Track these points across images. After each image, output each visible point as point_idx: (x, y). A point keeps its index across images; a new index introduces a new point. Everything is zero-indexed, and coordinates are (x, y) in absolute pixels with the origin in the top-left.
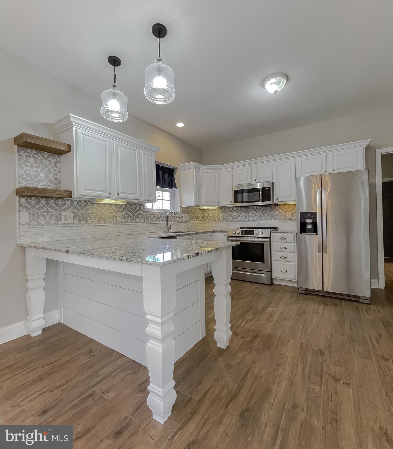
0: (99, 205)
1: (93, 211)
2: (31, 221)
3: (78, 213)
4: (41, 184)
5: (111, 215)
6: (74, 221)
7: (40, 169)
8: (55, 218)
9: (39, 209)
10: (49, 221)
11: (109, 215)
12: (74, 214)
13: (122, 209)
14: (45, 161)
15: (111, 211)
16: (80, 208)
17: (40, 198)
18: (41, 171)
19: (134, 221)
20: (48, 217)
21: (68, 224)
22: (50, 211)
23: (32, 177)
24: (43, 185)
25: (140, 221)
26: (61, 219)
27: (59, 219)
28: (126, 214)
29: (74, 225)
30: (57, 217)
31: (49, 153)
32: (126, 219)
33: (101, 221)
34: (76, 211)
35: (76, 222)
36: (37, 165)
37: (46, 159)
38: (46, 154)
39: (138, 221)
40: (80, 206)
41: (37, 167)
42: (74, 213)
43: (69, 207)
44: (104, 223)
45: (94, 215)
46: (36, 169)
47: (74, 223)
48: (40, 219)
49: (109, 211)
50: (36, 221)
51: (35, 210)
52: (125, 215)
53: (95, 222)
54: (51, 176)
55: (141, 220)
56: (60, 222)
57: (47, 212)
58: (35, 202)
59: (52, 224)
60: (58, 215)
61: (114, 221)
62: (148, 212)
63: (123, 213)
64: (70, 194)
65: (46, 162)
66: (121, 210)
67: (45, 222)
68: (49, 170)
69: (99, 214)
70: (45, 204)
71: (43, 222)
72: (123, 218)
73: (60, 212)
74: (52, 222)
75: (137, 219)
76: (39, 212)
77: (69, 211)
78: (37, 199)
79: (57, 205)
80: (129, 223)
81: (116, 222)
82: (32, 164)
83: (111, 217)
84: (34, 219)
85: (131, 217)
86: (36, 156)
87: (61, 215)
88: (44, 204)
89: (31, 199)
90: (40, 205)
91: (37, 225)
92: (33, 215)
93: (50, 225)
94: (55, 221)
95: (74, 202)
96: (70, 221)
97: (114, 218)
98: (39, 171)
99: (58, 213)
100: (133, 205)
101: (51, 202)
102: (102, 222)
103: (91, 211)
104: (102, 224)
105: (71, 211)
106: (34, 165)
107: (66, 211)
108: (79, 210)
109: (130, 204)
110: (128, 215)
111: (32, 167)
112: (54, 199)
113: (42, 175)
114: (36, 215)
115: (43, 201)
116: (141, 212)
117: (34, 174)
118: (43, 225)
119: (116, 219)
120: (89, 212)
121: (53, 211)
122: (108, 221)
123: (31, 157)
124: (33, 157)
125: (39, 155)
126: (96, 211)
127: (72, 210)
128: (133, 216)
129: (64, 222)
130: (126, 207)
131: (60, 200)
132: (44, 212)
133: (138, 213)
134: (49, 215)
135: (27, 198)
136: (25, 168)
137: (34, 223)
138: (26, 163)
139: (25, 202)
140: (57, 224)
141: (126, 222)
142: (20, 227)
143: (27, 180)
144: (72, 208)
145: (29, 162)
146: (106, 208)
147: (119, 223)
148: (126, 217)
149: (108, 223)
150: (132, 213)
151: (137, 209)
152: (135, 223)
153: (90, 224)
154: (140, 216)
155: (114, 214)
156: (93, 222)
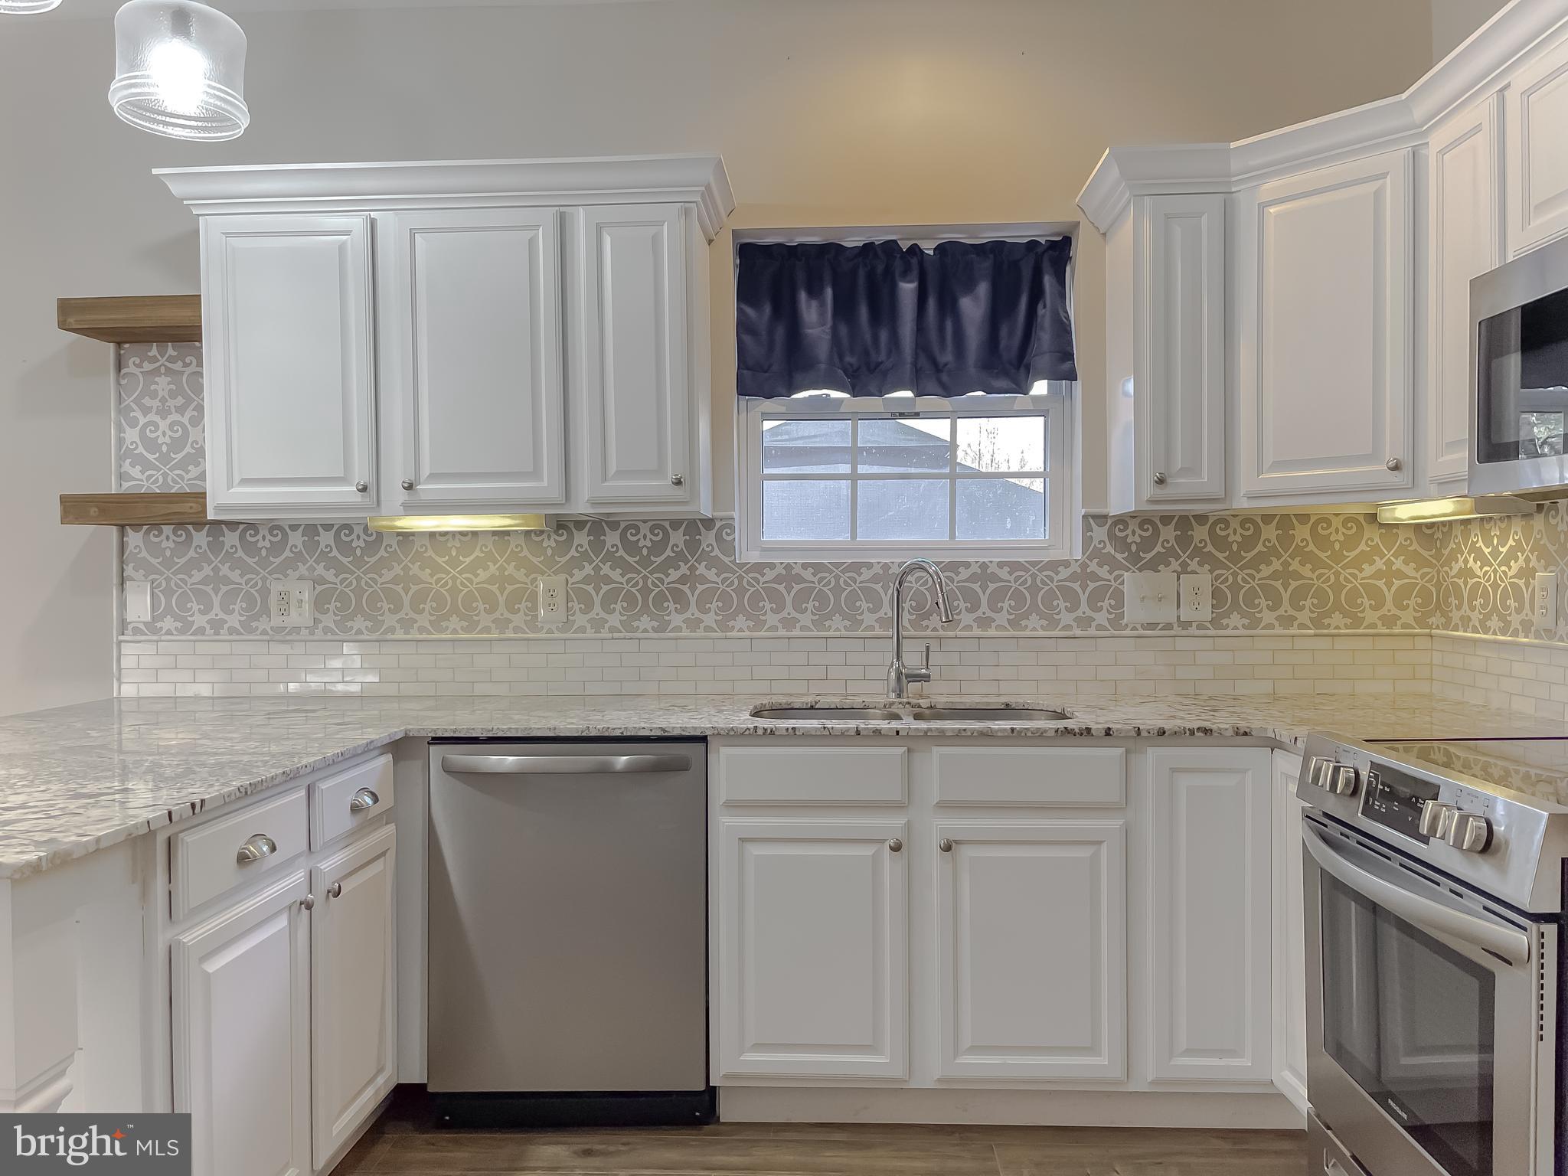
0: (443, 539)
1: (406, 569)
2: (161, 617)
3: (338, 580)
4: (194, 471)
5: (502, 589)
6: (320, 616)
7: (189, 413)
8: (244, 605)
9: (187, 569)
10: (222, 615)
11: (494, 588)
12: (319, 588)
13: (573, 552)
15: (502, 569)
16: (345, 560)
17: (190, 527)
18: (196, 422)
19: (645, 622)
20: (216, 601)
21: (296, 630)
22: (225, 576)
23: (165, 448)
24: (199, 477)
25: (693, 625)
26: (266, 611)
27: (258, 606)
29: (319, 632)
30: (249, 599)
32: (597, 608)
33: (446, 617)
34: (330, 575)
35: (328, 620)
36: (180, 400)
39: (676, 620)
40: (345, 548)
41: (182, 410)
42: (319, 581)
43: (299, 557)
44: (466, 630)
45: (414, 588)
46: (175, 417)
47: (320, 626)
48: (191, 608)
49: (493, 569)
50: (177, 618)
51: (174, 573)
52: (590, 588)
53: (416, 622)
55: (703, 616)
56: (262, 624)
57: (216, 580)
58: (172, 545)
59: (232, 631)
60: (256, 593)
61: (518, 619)
62: (759, 568)
63: (578, 576)
66: (563, 560)
67: (208, 622)
69: (438, 581)
70: (208, 551)
71: (200, 620)
72: (576, 606)
73: (264, 579)
74: (234, 620)
75: (672, 606)
76: (185, 582)
77: (297, 574)
78: (179, 533)
79: (251, 548)
80: (612, 629)
82: (163, 400)
83: (502, 600)
84: (168, 611)
85: (630, 599)
86: (178, 366)
87: (265, 592)
88: (205, 550)
89: (161, 532)
90: (192, 553)
91: (182, 631)
92: (168, 592)
93: (224, 635)
94: (243, 619)
95: (319, 535)
96: (301, 615)
97: (524, 605)
98: (187, 423)
99: (256, 584)
100: (645, 529)
101: (231, 539)
102: (454, 622)
103: (398, 569)
104: (455, 631)
105: (307, 573)
106: (171, 403)
107: (286, 576)
108: (340, 569)
109: (623, 525)
110: (605, 588)
111: (163, 413)
112: (241, 527)
113: (199, 435)
114: (178, 593)
115: (200, 539)
116: (701, 569)
117: (170, 436)
118: (201, 631)
119: (534, 608)
120: (388, 575)
121: (235, 575)
122: (485, 620)
123: (159, 374)
124: (169, 372)
125: (188, 361)
126: (422, 568)
127: (312, 569)
128: (645, 591)
129: (276, 621)
130: (597, 545)
131: (263, 531)
132: (205, 581)
133: (674, 575)
134: (220, 594)
135: (147, 532)
136: (142, 421)
137: (168, 623)
138: (147, 401)
139: (143, 548)
140: (252, 631)
141: (598, 625)
142: (122, 638)
143: (146, 465)
144: (311, 562)
145: (154, 395)
146: (477, 553)
147: (550, 631)
148: (597, 600)
149: (487, 630)
150: (638, 578)
151: (668, 552)
152: (655, 630)
153: (392, 630)
154: (693, 589)
155: (519, 582)
156: (407, 623)
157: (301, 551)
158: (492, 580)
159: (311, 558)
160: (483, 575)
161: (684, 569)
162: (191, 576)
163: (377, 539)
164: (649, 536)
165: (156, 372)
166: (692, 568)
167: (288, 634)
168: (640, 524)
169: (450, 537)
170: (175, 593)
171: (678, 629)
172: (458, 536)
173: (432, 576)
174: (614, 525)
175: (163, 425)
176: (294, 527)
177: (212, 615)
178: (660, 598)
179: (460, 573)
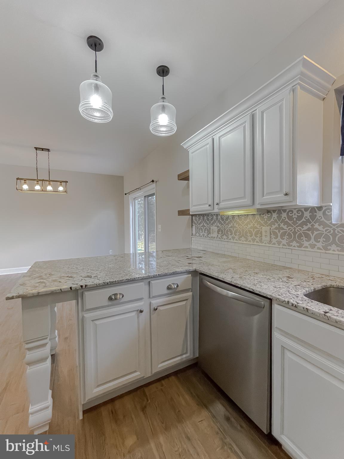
0: (241, 217)
2: (197, 233)
3: (221, 227)
5: (254, 230)
8: (207, 232)
10: (204, 233)
11: (252, 230)
12: (218, 228)
13: (272, 220)
15: (254, 225)
16: (222, 222)
17: (200, 215)
19: (294, 243)
21: (214, 237)
25: (313, 246)
26: (210, 233)
28: (279, 228)
29: (218, 238)
30: (208, 230)
32: (279, 237)
33: (241, 237)
34: (220, 225)
35: (219, 236)
39: (306, 244)
40: (222, 219)
42: (218, 227)
43: (215, 221)
44: (245, 241)
45: (235, 229)
48: (200, 232)
49: (252, 225)
51: (198, 225)
52: (277, 231)
53: (235, 238)
55: (317, 244)
57: (203, 226)
58: (198, 219)
61: (257, 239)
63: (274, 227)
66: (269, 222)
67: (202, 234)
69: (240, 227)
72: (273, 236)
74: (206, 234)
75: (304, 239)
79: (208, 219)
80: (284, 245)
81: (261, 241)
83: (254, 233)
85: (289, 235)
87: (210, 229)
88: (202, 220)
89: (197, 217)
90: (200, 221)
91: (199, 236)
93: (204, 237)
95: (218, 216)
96: (215, 235)
97: (259, 235)
99: (209, 227)
100: (295, 212)
101: (205, 217)
102: (243, 239)
103: (232, 225)
104: (243, 241)
105: (216, 225)
107: (213, 225)
108: (222, 224)
109: (287, 211)
110: (282, 231)
114: (199, 229)
115: (201, 218)
116: (316, 226)
118: (201, 236)
119: (261, 236)
120: (230, 226)
121: (206, 225)
126: (236, 224)
127: (217, 224)
128: (295, 233)
129: (211, 236)
130: (279, 217)
131: (210, 216)
133: (305, 228)
134: (204, 229)
139: (195, 220)
140: (208, 237)
141: (279, 243)
142: (192, 237)
144: (217, 222)
146: (248, 220)
147: (265, 243)
148: (279, 235)
149: (250, 241)
150: (292, 228)
151: (303, 220)
152: (298, 247)
153: (230, 239)
154: (313, 233)
155: (258, 229)
156: (233, 238)
158: (251, 228)
160: (249, 226)
161: (309, 226)
162: (200, 225)
163: (228, 217)
164: (296, 214)
166: (312, 225)
168: (294, 210)
169: (242, 216)
171: (306, 247)
172: (244, 216)
173: (238, 226)
174: (285, 211)
176: (214, 215)
178: (300, 236)
179: (244, 225)
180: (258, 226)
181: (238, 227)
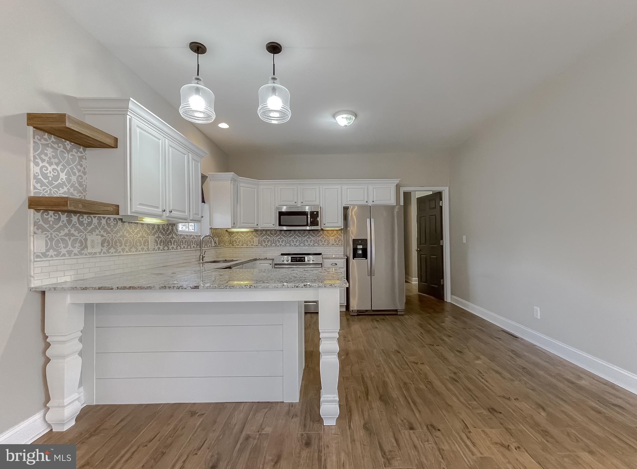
0: (131, 224)
2: (48, 250)
3: (107, 236)
4: (62, 191)
5: (143, 239)
6: (102, 248)
7: (60, 167)
8: (79, 245)
9: (59, 230)
10: (72, 249)
11: (141, 239)
12: (102, 238)
13: (155, 230)
14: (66, 155)
15: (143, 234)
17: (60, 213)
18: (62, 171)
19: (166, 248)
20: (70, 243)
21: (95, 253)
22: (72, 233)
23: (50, 179)
24: (64, 193)
25: (173, 248)
26: (86, 247)
27: (84, 246)
28: (159, 237)
29: (102, 253)
30: (81, 242)
31: (72, 143)
32: (159, 245)
34: (105, 234)
35: (105, 249)
36: (56, 160)
37: (68, 152)
38: (68, 144)
39: (170, 247)
40: (109, 225)
41: (57, 164)
42: (102, 236)
43: (96, 228)
44: (136, 251)
45: (125, 239)
46: (55, 167)
48: (60, 246)
49: (141, 234)
50: (54, 250)
51: (54, 232)
52: (157, 239)
53: (125, 249)
54: (74, 178)
55: (174, 246)
56: (85, 252)
57: (69, 235)
58: (53, 220)
59: (75, 255)
60: (83, 240)
61: (146, 248)
62: (181, 235)
63: (156, 236)
64: (116, 210)
65: (68, 155)
66: (153, 232)
67: (66, 251)
68: (72, 169)
71: (64, 251)
72: (156, 244)
73: (86, 235)
74: (76, 251)
75: (170, 244)
76: (58, 235)
77: (96, 233)
78: (56, 215)
80: (161, 250)
81: (148, 249)
82: (50, 158)
83: (143, 242)
84: (51, 247)
85: (164, 242)
86: (56, 146)
87: (86, 240)
88: (66, 223)
89: (48, 214)
90: (60, 224)
91: (57, 256)
92: (51, 239)
93: (72, 256)
94: (79, 250)
95: (102, 220)
96: (98, 249)
97: (146, 244)
98: (59, 170)
99: (83, 237)
101: (74, 219)
102: (133, 249)
103: (121, 233)
104: (133, 252)
105: (98, 233)
106: (53, 160)
107: (92, 234)
108: (108, 233)
110: (160, 239)
111: (50, 164)
112: (78, 215)
113: (63, 176)
115: (64, 217)
117: (53, 174)
118: (64, 255)
119: (148, 245)
120: (119, 235)
121: (76, 233)
122: (139, 248)
123: (48, 147)
124: (52, 147)
125: (60, 145)
127: (100, 232)
128: (166, 240)
129: (89, 251)
130: (159, 228)
131: (85, 217)
132: (66, 235)
134: (71, 241)
135: (43, 213)
136: (41, 164)
137: (51, 252)
138: (43, 156)
139: (41, 220)
140: (82, 254)
143: (43, 184)
144: (100, 229)
145: (46, 155)
147: (151, 251)
149: (140, 251)
153: (120, 252)
155: (146, 238)
156: (123, 250)
157: (96, 225)
158: (140, 237)
159: (100, 228)
162: (60, 233)
163: (117, 223)
165: (47, 145)
167: (93, 255)
170: (54, 240)
172: (134, 224)
175: (50, 169)
177: (68, 249)
179: (134, 235)
180: (146, 236)
181: (129, 237)
